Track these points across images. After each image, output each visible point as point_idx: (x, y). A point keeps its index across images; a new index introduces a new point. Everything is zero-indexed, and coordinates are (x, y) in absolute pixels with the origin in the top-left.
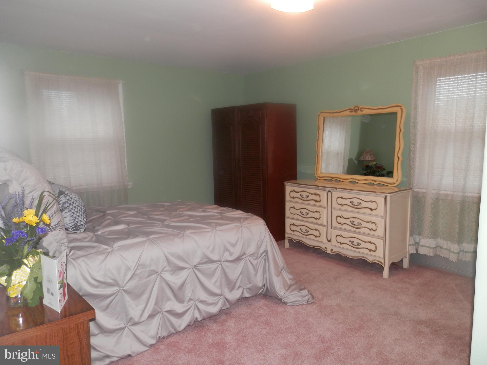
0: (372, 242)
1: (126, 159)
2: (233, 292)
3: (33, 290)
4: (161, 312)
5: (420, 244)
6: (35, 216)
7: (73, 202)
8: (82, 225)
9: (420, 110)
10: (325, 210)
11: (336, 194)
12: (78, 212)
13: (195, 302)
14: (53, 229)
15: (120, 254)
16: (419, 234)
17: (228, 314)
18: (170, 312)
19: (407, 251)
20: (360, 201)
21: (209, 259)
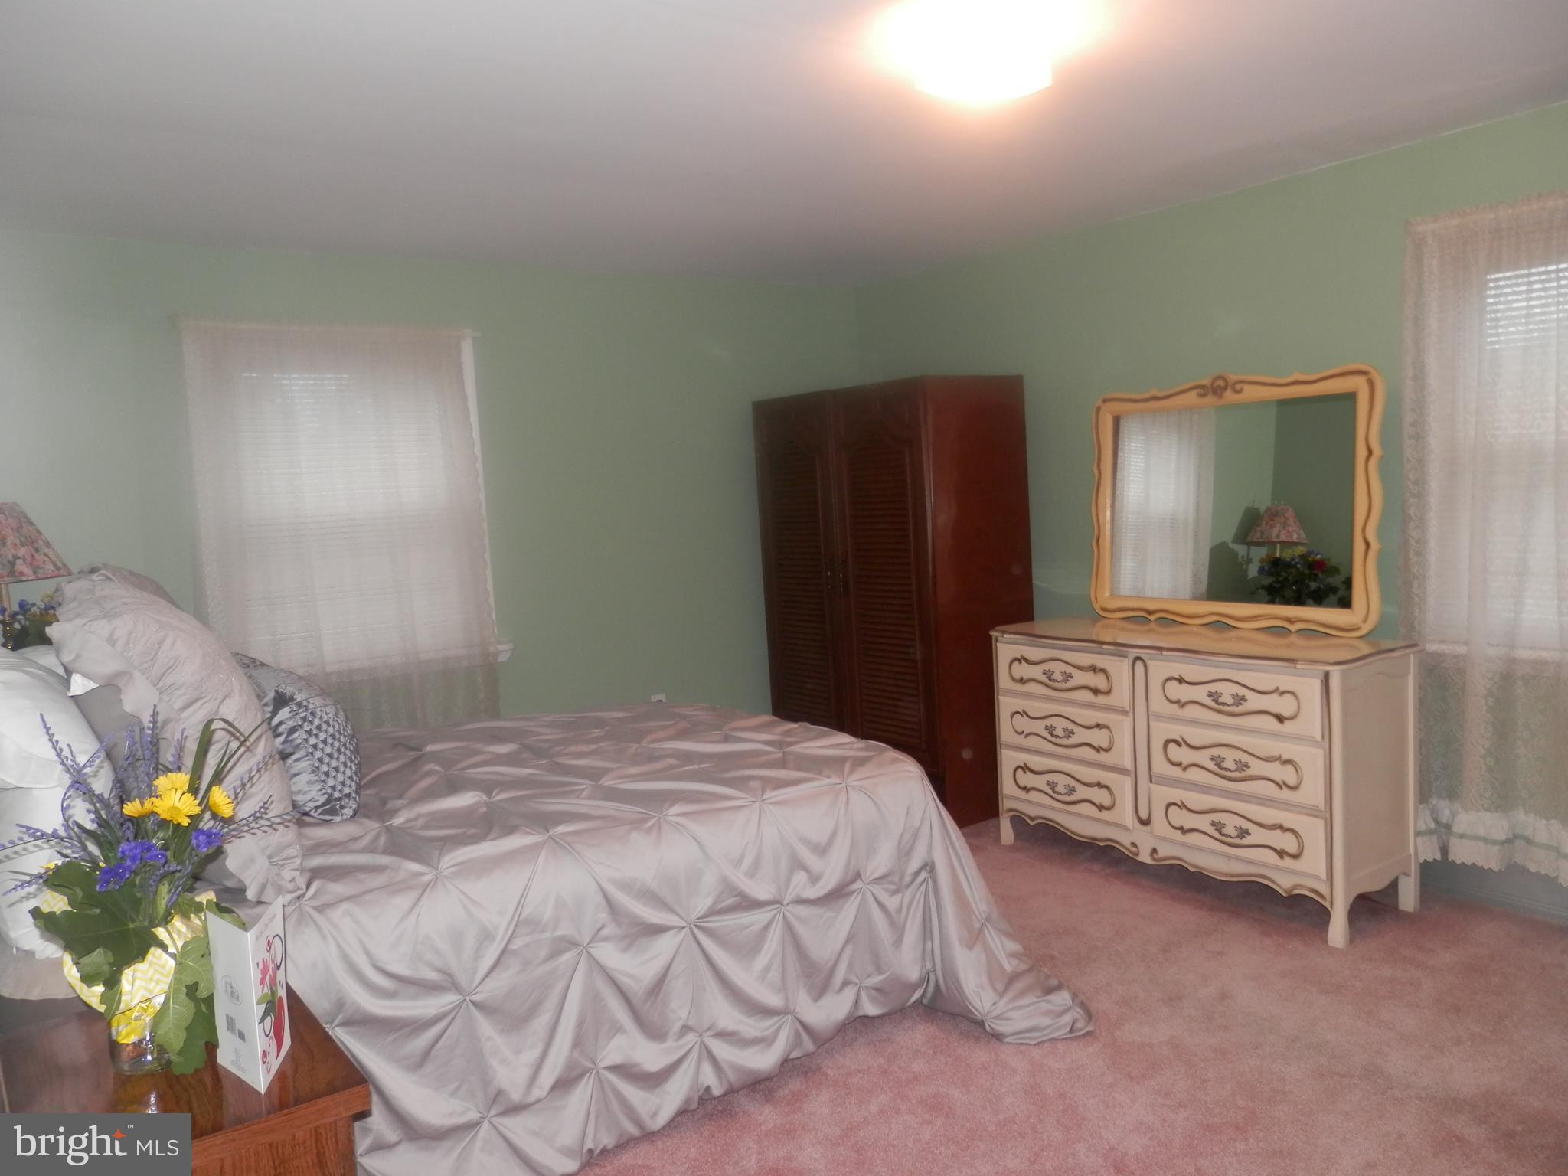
0: (1287, 825)
1: (489, 572)
2: (824, 1001)
3: (185, 1024)
4: (593, 1070)
5: (1455, 829)
6: (188, 796)
7: (319, 728)
8: (348, 796)
9: (1433, 382)
10: (1127, 722)
11: (1160, 668)
12: (336, 755)
13: (701, 1036)
14: (246, 828)
15: (461, 891)
16: (1452, 795)
17: (810, 1075)
18: (625, 1071)
19: (1411, 855)
20: (1242, 691)
21: (742, 895)
